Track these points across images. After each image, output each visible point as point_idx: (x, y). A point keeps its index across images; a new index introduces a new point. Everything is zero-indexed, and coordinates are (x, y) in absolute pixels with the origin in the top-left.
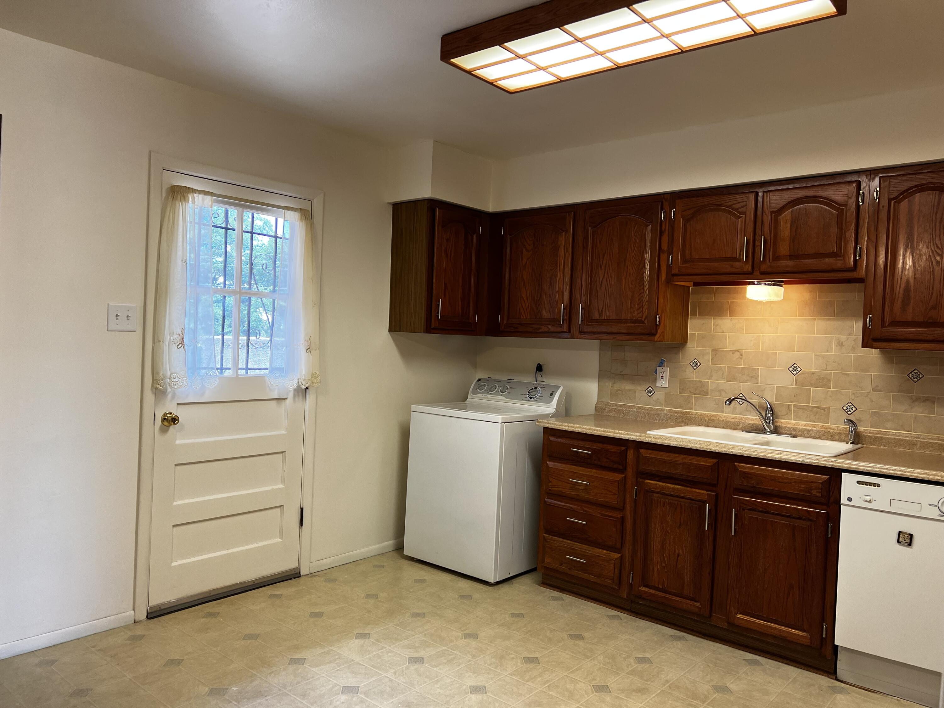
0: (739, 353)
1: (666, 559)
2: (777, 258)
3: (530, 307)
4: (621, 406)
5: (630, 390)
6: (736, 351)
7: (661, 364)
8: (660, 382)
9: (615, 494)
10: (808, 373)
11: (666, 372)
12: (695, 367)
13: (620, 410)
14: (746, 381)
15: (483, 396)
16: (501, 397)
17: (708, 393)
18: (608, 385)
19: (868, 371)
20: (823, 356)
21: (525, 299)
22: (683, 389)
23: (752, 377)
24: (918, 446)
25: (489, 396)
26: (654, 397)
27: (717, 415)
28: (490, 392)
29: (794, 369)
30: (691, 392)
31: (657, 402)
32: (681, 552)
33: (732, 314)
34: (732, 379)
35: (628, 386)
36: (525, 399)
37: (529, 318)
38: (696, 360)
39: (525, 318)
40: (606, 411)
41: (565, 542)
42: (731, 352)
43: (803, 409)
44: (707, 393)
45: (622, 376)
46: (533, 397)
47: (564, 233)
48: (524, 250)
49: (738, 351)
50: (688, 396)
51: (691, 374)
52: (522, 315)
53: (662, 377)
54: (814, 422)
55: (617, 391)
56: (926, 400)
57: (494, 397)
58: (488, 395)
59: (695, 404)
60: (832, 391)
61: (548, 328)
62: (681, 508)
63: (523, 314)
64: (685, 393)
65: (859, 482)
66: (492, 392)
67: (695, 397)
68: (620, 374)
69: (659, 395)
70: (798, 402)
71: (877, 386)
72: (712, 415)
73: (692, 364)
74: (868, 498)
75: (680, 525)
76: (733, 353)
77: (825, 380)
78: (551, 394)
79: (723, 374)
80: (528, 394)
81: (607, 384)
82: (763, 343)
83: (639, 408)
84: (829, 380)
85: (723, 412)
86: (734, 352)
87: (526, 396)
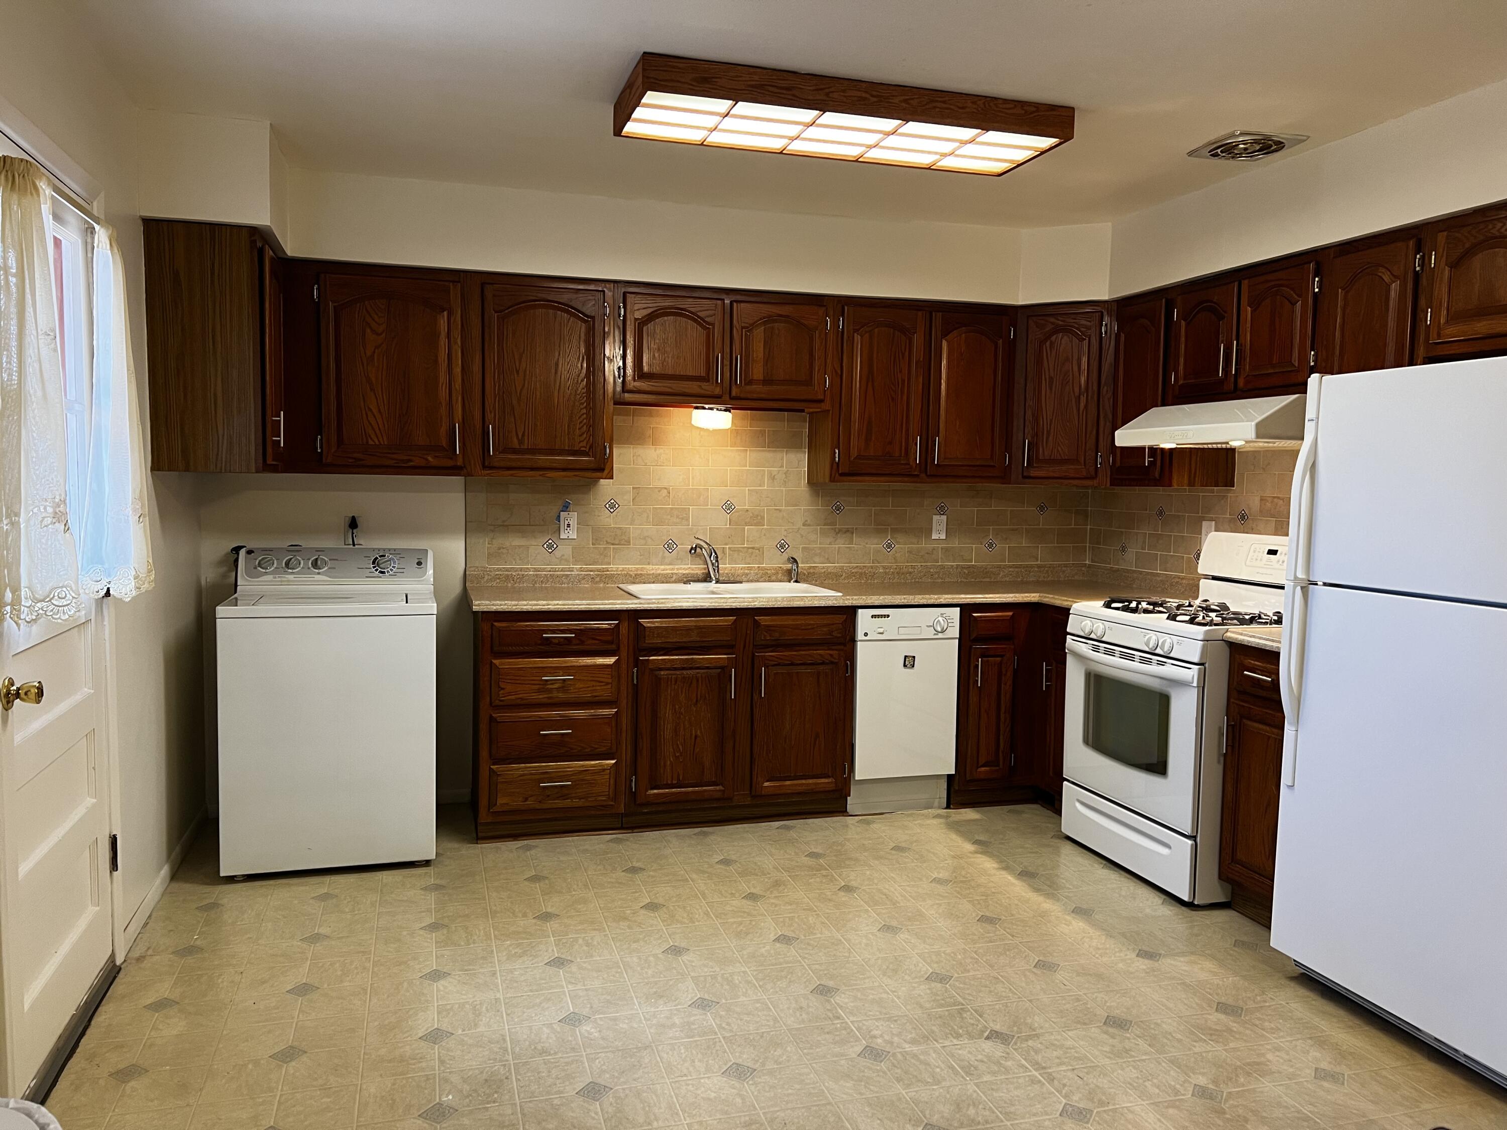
0: (666, 491)
1: (680, 747)
2: (750, 382)
3: (386, 426)
4: (507, 570)
5: (520, 547)
6: (662, 488)
7: (566, 508)
8: (566, 532)
9: (607, 684)
10: (742, 510)
11: (572, 518)
12: (612, 510)
13: (508, 576)
14: (675, 524)
15: (275, 578)
16: (317, 577)
17: (630, 542)
18: (483, 544)
19: (796, 505)
20: (756, 492)
21: (375, 411)
22: (597, 540)
23: (682, 519)
24: (843, 577)
25: (291, 577)
26: (558, 553)
27: (642, 569)
28: (291, 571)
29: (728, 507)
30: (607, 543)
31: (561, 560)
32: (699, 733)
33: (655, 442)
34: (660, 522)
35: (516, 541)
36: (371, 575)
37: (386, 443)
38: (612, 501)
39: (377, 443)
40: (485, 579)
41: (530, 767)
42: (657, 490)
43: (738, 551)
44: (628, 542)
45: (505, 528)
46: (386, 570)
47: (445, 313)
48: (368, 330)
49: (665, 488)
50: (605, 548)
51: (606, 519)
52: (371, 439)
53: (569, 525)
54: (749, 564)
55: (499, 549)
56: (847, 531)
57: (303, 578)
58: (287, 576)
59: (614, 557)
60: (766, 529)
61: (427, 460)
62: (698, 681)
63: (372, 436)
64: (600, 544)
65: (872, 617)
66: (294, 571)
67: (614, 548)
68: (503, 525)
69: (563, 550)
70: (733, 543)
71: (806, 521)
72: (637, 569)
73: (607, 506)
74: (881, 630)
75: (697, 701)
76: (659, 491)
77: (759, 518)
78: (419, 563)
79: (648, 517)
80: (374, 567)
81: (481, 541)
82: (693, 478)
83: (536, 570)
84: (763, 518)
85: (649, 564)
86: (660, 489)
87: (370, 570)
